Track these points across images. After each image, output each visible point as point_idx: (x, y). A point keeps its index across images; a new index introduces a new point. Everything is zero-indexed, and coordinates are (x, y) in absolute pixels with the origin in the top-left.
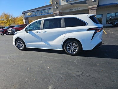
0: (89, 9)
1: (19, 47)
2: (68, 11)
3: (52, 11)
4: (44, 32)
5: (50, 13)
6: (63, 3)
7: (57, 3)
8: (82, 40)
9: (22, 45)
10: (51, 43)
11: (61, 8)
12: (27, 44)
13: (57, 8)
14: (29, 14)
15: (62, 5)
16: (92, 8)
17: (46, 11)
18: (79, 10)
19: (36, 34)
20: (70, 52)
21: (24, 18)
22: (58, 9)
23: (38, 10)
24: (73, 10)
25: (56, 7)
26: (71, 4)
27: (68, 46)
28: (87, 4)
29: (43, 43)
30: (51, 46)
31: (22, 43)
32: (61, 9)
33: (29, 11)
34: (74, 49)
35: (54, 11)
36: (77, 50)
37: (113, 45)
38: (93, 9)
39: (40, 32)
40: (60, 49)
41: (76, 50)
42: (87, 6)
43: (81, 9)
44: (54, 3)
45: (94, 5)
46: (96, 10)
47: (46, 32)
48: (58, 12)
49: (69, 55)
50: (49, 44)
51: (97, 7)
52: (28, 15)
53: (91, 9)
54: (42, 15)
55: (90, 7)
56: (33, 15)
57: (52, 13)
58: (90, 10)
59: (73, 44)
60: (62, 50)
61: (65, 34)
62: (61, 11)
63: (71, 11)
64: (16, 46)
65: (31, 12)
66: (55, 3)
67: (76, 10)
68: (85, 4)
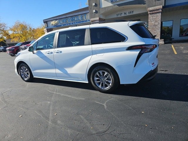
0: (149, 12)
1: (23, 76)
2: (115, 16)
3: (88, 17)
4: (58, 52)
5: (86, 21)
6: (105, 4)
7: (96, 5)
8: (119, 67)
9: (28, 74)
11: (102, 12)
12: (34, 71)
13: (96, 12)
14: (53, 23)
15: (105, 8)
16: (154, 10)
17: (80, 18)
18: (132, 14)
19: (46, 55)
20: (100, 86)
21: (46, 29)
22: (97, 14)
23: (67, 16)
24: (123, 15)
25: (94, 11)
26: (119, 5)
27: (97, 77)
28: (144, 4)
29: (58, 71)
30: (69, 75)
31: (26, 70)
32: (102, 14)
33: (53, 19)
34: (107, 82)
35: (91, 17)
36: (111, 84)
37: (183, 74)
38: (156, 13)
39: (52, 53)
40: (84, 80)
41: (109, 83)
42: (146, 8)
43: (135, 13)
44: (92, 5)
45: (158, 5)
46: (160, 14)
47: (61, 52)
48: (98, 18)
51: (162, 9)
52: (52, 25)
53: (151, 12)
54: (72, 23)
55: (151, 9)
56: (60, 24)
57: (89, 20)
58: (150, 14)
61: (91, 56)
62: (102, 17)
63: (119, 16)
64: (19, 74)
65: (56, 20)
66: (94, 4)
67: (128, 14)
68: (142, 5)
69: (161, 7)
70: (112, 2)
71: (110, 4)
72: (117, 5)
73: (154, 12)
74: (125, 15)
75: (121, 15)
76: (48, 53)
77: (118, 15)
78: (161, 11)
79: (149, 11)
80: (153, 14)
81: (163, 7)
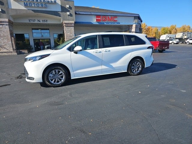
1: (53, 82)
10: (114, 65)
11: (12, 13)
18: (46, 23)
19: (94, 54)
24: (36, 22)
26: (35, 11)
27: (133, 66)
30: (114, 69)
31: (61, 72)
32: (12, 16)
36: (140, 69)
38: (70, 26)
39: (100, 52)
43: (49, 22)
46: (73, 28)
47: (109, 51)
48: (7, 20)
49: (132, 76)
50: (112, 67)
53: (66, 25)
59: (137, 63)
60: (127, 71)
61: (131, 53)
63: (32, 22)
67: (42, 22)
68: (58, 17)
69: (73, 22)
70: (26, 5)
71: (22, 7)
72: (33, 10)
73: (68, 25)
74: (39, 22)
75: (34, 21)
76: (96, 53)
77: (30, 21)
78: (73, 25)
79: (65, 23)
80: (68, 26)
81: (75, 22)
